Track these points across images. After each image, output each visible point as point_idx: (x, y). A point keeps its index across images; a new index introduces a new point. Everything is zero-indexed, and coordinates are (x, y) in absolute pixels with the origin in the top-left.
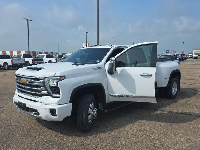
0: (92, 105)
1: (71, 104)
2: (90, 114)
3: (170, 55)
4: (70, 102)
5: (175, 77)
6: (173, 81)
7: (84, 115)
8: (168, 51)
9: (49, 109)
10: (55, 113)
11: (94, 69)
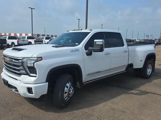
0: (69, 84)
1: (47, 83)
2: (66, 93)
3: (149, 40)
4: (46, 82)
5: (151, 60)
6: (148, 63)
7: (60, 94)
8: (148, 36)
9: (27, 87)
10: (31, 91)
11: (72, 51)
